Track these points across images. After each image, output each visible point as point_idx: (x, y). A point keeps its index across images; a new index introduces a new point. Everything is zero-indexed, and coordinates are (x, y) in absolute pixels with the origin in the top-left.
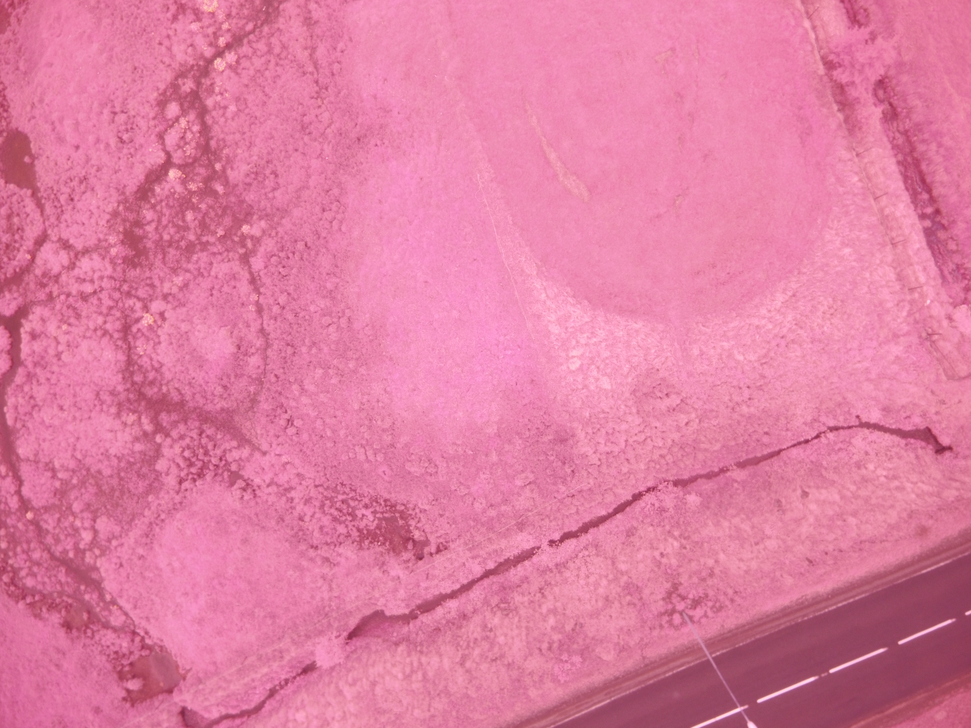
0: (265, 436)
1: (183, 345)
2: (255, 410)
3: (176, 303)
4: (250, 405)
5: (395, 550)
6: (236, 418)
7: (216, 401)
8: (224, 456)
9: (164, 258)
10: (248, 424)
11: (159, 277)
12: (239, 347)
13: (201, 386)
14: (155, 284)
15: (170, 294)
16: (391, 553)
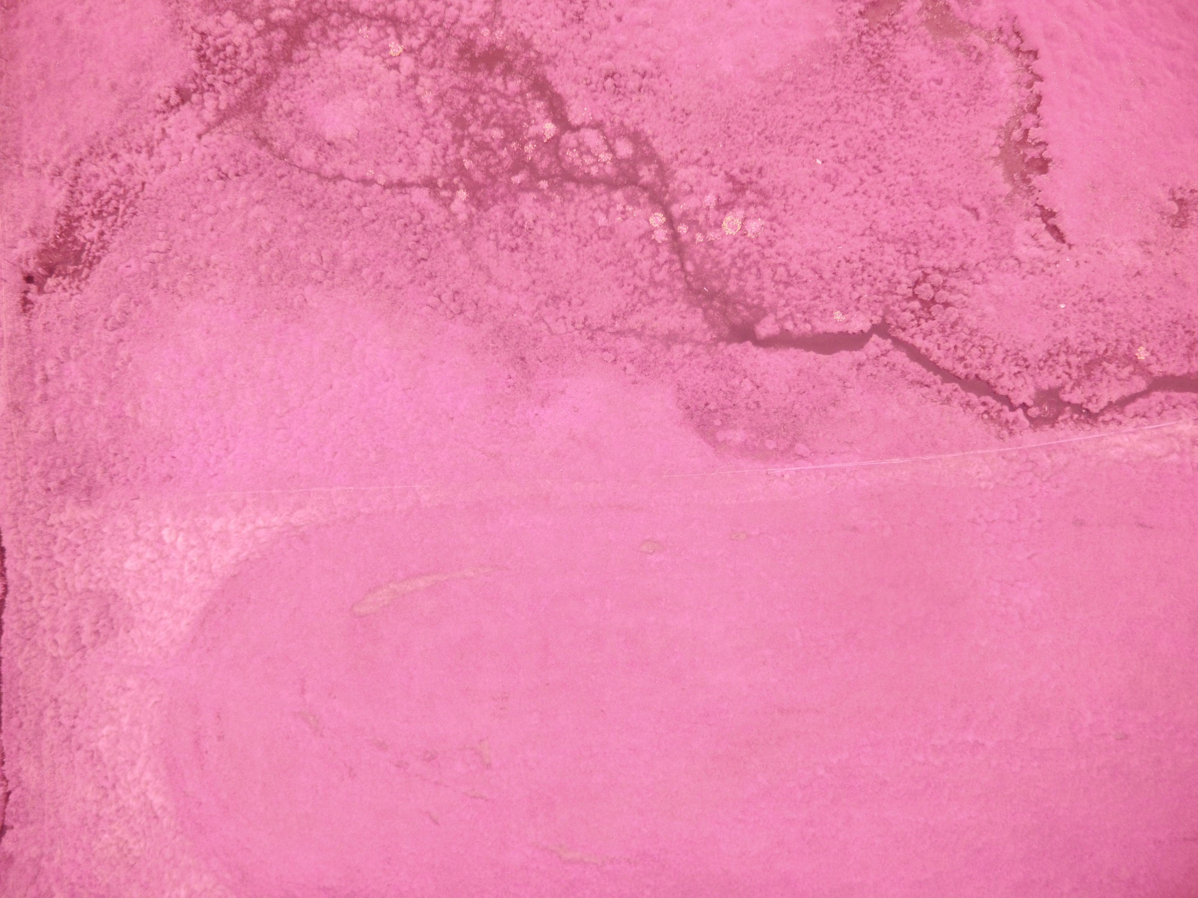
0: (218, 142)
1: (354, 81)
2: (253, 141)
3: (403, 88)
4: (261, 136)
5: (44, 252)
6: (251, 117)
7: (277, 98)
8: (214, 91)
9: (459, 89)
10: (239, 127)
11: (440, 76)
12: (329, 144)
13: (301, 87)
14: (434, 70)
15: (416, 83)
16: (44, 247)
